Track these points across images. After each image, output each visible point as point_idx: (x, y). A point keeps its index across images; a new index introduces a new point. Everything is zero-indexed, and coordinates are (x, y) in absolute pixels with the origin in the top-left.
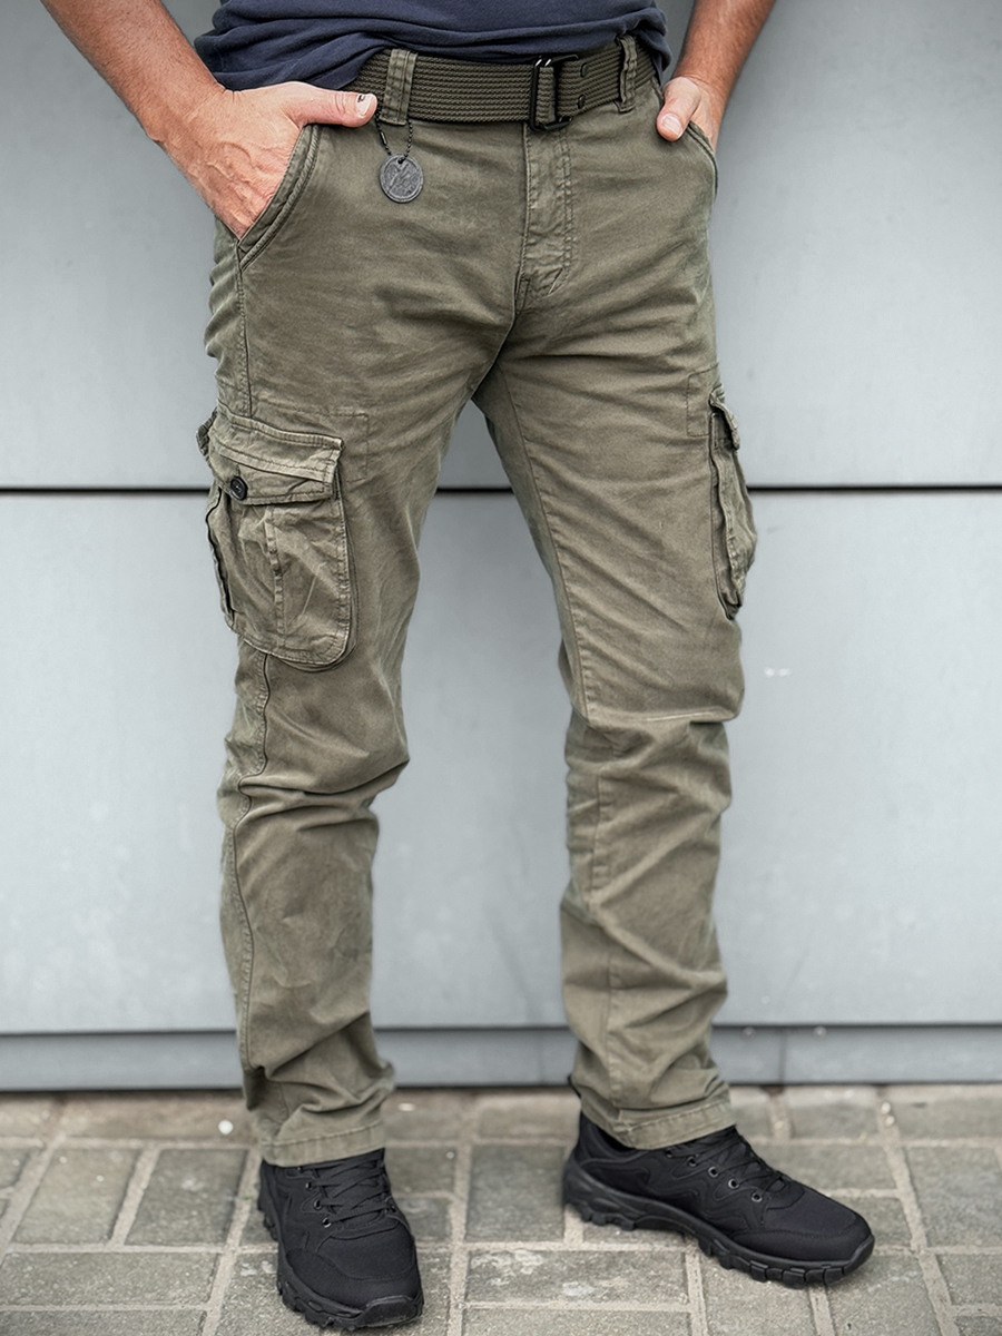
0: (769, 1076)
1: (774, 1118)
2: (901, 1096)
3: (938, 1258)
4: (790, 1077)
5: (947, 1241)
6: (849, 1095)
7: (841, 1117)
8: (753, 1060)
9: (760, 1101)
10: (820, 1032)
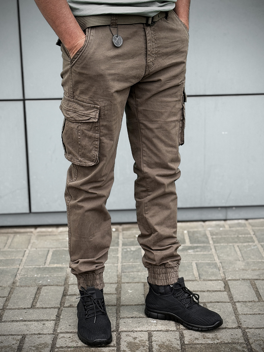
0: (224, 218)
1: (225, 225)
2: (250, 221)
3: (261, 245)
4: (228, 218)
5: (262, 242)
6: (240, 221)
7: (239, 225)
8: (220, 215)
9: (222, 223)
10: (234, 208)
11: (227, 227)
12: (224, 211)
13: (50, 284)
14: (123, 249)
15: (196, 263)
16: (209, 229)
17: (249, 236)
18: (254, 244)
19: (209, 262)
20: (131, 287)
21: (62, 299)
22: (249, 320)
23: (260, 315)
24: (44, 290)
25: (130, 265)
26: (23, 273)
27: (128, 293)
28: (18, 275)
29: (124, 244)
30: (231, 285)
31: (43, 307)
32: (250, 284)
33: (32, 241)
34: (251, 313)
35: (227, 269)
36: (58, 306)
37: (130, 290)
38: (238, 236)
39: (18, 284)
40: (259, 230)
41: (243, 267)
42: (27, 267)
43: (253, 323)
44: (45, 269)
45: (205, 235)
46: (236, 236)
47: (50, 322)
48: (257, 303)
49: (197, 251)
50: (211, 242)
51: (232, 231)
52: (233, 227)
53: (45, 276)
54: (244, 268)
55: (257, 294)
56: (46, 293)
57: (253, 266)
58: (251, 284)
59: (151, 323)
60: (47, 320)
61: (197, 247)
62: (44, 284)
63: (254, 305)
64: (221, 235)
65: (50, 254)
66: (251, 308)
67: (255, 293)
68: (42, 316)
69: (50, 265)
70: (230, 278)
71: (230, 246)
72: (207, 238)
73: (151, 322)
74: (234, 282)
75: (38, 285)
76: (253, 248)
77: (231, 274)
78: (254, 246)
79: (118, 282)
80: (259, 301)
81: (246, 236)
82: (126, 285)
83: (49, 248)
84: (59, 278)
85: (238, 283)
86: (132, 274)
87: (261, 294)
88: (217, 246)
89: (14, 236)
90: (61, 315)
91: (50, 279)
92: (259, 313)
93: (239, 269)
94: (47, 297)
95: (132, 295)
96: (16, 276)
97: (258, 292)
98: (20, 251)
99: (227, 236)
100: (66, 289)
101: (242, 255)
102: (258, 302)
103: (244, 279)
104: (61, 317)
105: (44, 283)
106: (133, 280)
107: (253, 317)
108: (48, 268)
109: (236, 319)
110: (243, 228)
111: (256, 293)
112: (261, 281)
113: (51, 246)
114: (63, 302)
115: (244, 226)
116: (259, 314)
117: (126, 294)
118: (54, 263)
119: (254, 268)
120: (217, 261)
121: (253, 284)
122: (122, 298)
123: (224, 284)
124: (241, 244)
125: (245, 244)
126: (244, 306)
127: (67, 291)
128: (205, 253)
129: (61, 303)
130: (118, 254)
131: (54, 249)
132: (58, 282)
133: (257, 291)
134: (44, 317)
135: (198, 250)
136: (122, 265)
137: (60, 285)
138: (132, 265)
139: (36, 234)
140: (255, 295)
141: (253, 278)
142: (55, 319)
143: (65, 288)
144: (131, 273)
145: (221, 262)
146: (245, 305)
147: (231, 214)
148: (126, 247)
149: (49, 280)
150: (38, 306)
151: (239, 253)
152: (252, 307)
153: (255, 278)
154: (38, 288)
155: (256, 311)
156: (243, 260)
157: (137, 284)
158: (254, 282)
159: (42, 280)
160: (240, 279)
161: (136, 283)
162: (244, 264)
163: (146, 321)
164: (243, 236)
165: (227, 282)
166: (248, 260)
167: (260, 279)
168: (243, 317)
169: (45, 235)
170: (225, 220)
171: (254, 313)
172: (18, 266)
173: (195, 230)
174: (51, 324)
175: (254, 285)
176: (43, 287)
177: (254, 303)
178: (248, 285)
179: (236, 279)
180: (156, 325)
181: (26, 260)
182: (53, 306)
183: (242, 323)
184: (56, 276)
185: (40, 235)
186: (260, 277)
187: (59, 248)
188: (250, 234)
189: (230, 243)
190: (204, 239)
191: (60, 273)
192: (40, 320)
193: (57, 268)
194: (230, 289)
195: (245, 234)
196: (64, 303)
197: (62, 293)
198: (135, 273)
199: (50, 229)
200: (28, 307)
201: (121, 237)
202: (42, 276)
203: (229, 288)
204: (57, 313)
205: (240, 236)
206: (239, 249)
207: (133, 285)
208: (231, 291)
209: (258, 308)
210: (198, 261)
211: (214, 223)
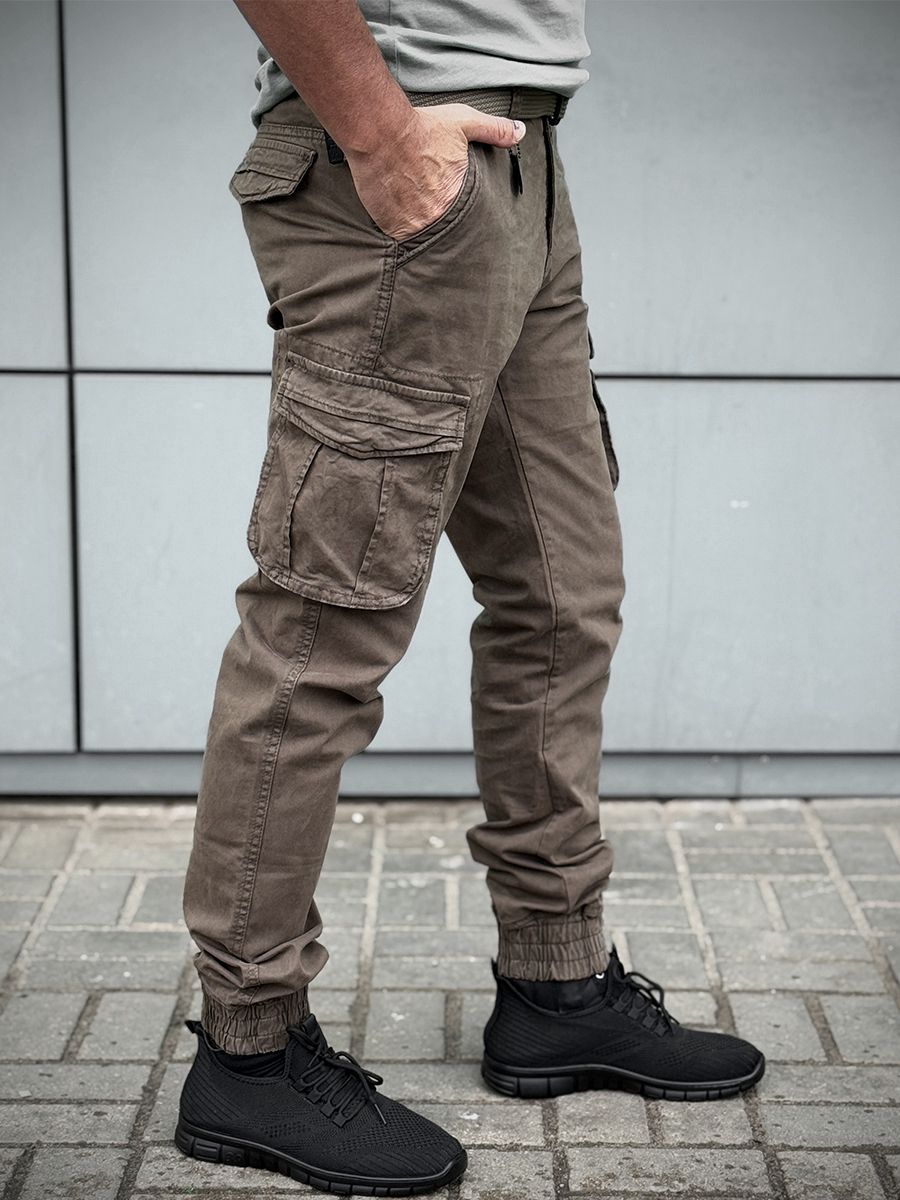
1: (733, 816)
3: (850, 883)
4: (745, 791)
5: (854, 872)
7: (780, 816)
8: (718, 780)
9: (723, 807)
10: (765, 760)
11: (739, 821)
12: (730, 767)
13: (129, 986)
14: (383, 882)
15: (626, 934)
16: (679, 825)
17: (811, 852)
18: (827, 879)
19: (671, 930)
20: (401, 1003)
21: (166, 1036)
22: (791, 1123)
23: (831, 1108)
24: (109, 1005)
25: (402, 932)
26: (41, 948)
27: (391, 1021)
28: (24, 952)
29: (387, 867)
30: (738, 1008)
31: (101, 1059)
32: (803, 1007)
33: (80, 846)
34: (798, 1100)
35: (730, 957)
36: (153, 1057)
37: (399, 1014)
38: (773, 853)
39: (22, 982)
40: (847, 833)
41: (782, 951)
42: (57, 929)
43: (804, 1131)
44: (117, 937)
45: (663, 846)
46: (767, 851)
47: (119, 1108)
48: (822, 1069)
49: (633, 896)
50: (682, 868)
51: (755, 834)
52: (758, 822)
53: (114, 959)
54: (786, 956)
55: (825, 1038)
56: (114, 1014)
57: (818, 950)
58: (806, 1005)
59: (461, 1121)
60: (113, 1102)
61: (633, 883)
62: (111, 985)
63: (813, 1075)
64: (717, 847)
65: (139, 889)
66: (800, 1082)
67: (817, 1036)
68: (98, 1086)
69: (135, 924)
70: (736, 986)
71: (745, 882)
72: (670, 854)
73: (459, 1118)
74: (751, 999)
75: (89, 987)
76: (821, 890)
77: (741, 972)
78: (826, 884)
79: (358, 988)
80: (829, 1063)
81: (802, 851)
82: (387, 995)
83: (136, 870)
84: (162, 968)
85: (761, 1001)
86: (407, 963)
87: (837, 1041)
88: (700, 881)
89: (22, 829)
90: (158, 1088)
91: (132, 971)
92: (828, 1099)
93: (769, 956)
94: (117, 1028)
95: (403, 1029)
96: (17, 955)
97: (830, 1032)
98: (38, 877)
99: (738, 850)
100: (184, 1002)
101: (783, 912)
102: (825, 1064)
103: (784, 991)
104: (160, 1093)
105: (112, 983)
106: (410, 981)
107: (807, 1111)
108: (128, 933)
109: (749, 1116)
110: (791, 827)
111: (821, 1037)
112: (841, 997)
113: (143, 864)
114: (170, 1046)
115: (798, 818)
116: (828, 1103)
117: (384, 1026)
118: (148, 919)
119: (820, 955)
120: (699, 929)
121: (813, 1006)
122: (370, 1040)
123: (717, 1003)
124: (780, 878)
125: (796, 879)
126: (779, 1075)
127: (186, 1011)
128: (659, 902)
129: (162, 1047)
130: (365, 896)
131: (153, 875)
132: (157, 980)
133: (824, 1029)
134: (101, 1090)
135: (637, 890)
136: (378, 934)
137: (162, 992)
138: (411, 932)
139: (96, 825)
140: (819, 1044)
141: (814, 988)
142: (141, 1098)
143: (180, 999)
144: (405, 959)
145: (711, 934)
146: (781, 1073)
147: (754, 778)
148: (393, 876)
149: (127, 974)
150: (83, 1057)
151: (773, 905)
152: (805, 1080)
153: (822, 986)
154: (90, 998)
155: (817, 1092)
156: (784, 927)
157: (422, 994)
158: (816, 1002)
159: (105, 972)
160: (770, 990)
161: (419, 990)
162: (787, 940)
163: (445, 1113)
164: (792, 851)
165: (725, 997)
166: (803, 930)
167: (836, 993)
168: (771, 1110)
169: (125, 830)
170: (734, 799)
171: (809, 1100)
172: (27, 924)
173: (632, 827)
174: (123, 1114)
175: (816, 1011)
176: (108, 996)
177: (811, 1068)
178: (795, 1008)
179: (758, 988)
180: (479, 1129)
181: (56, 907)
182: (136, 1058)
183: (768, 1132)
184: (152, 962)
185: (110, 829)
186: (837, 984)
187: (170, 870)
188: (814, 846)
189: (744, 872)
190: (658, 858)
191: (166, 953)
192: (87, 1100)
193: (157, 934)
194: (736, 1020)
195: (797, 846)
196: (173, 1048)
197: (169, 1015)
198: (420, 959)
199: (143, 811)
200: (52, 1057)
201: (379, 841)
202: (106, 959)
203: (732, 1017)
204: (146, 1080)
205: (782, 851)
206: (775, 892)
207: (408, 997)
208: (737, 1026)
209: (825, 1085)
210: (635, 926)
211: (696, 807)
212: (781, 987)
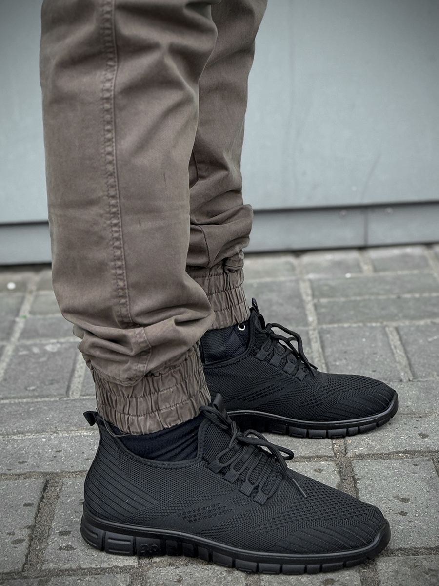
0: (360, 242)
1: (362, 264)
4: (372, 241)
6: (409, 250)
7: (405, 262)
8: (347, 231)
9: (354, 255)
10: (389, 210)
11: (367, 268)
12: (357, 219)
14: (18, 350)
16: (311, 276)
29: (26, 333)
38: (399, 298)
45: (296, 297)
46: (393, 297)
50: (311, 319)
51: (382, 281)
52: (384, 270)
58: (436, 468)
64: (346, 296)
70: (361, 449)
71: (372, 327)
72: (301, 305)
74: (377, 466)
81: (426, 295)
85: (388, 468)
99: (367, 297)
101: (408, 358)
103: (412, 453)
106: (11, 465)
110: (415, 272)
115: (422, 263)
123: (340, 472)
124: (407, 323)
125: (422, 323)
146: (411, 566)
147: (379, 229)
148: (29, 342)
151: (399, 352)
160: (397, 452)
161: (18, 476)
164: (417, 296)
165: (350, 465)
170: (362, 248)
173: (268, 280)
178: (425, 475)
179: (384, 451)
189: (370, 322)
195: (421, 290)
201: (26, 308)
205: (408, 296)
206: (401, 339)
211: (329, 257)
212: (408, 448)
